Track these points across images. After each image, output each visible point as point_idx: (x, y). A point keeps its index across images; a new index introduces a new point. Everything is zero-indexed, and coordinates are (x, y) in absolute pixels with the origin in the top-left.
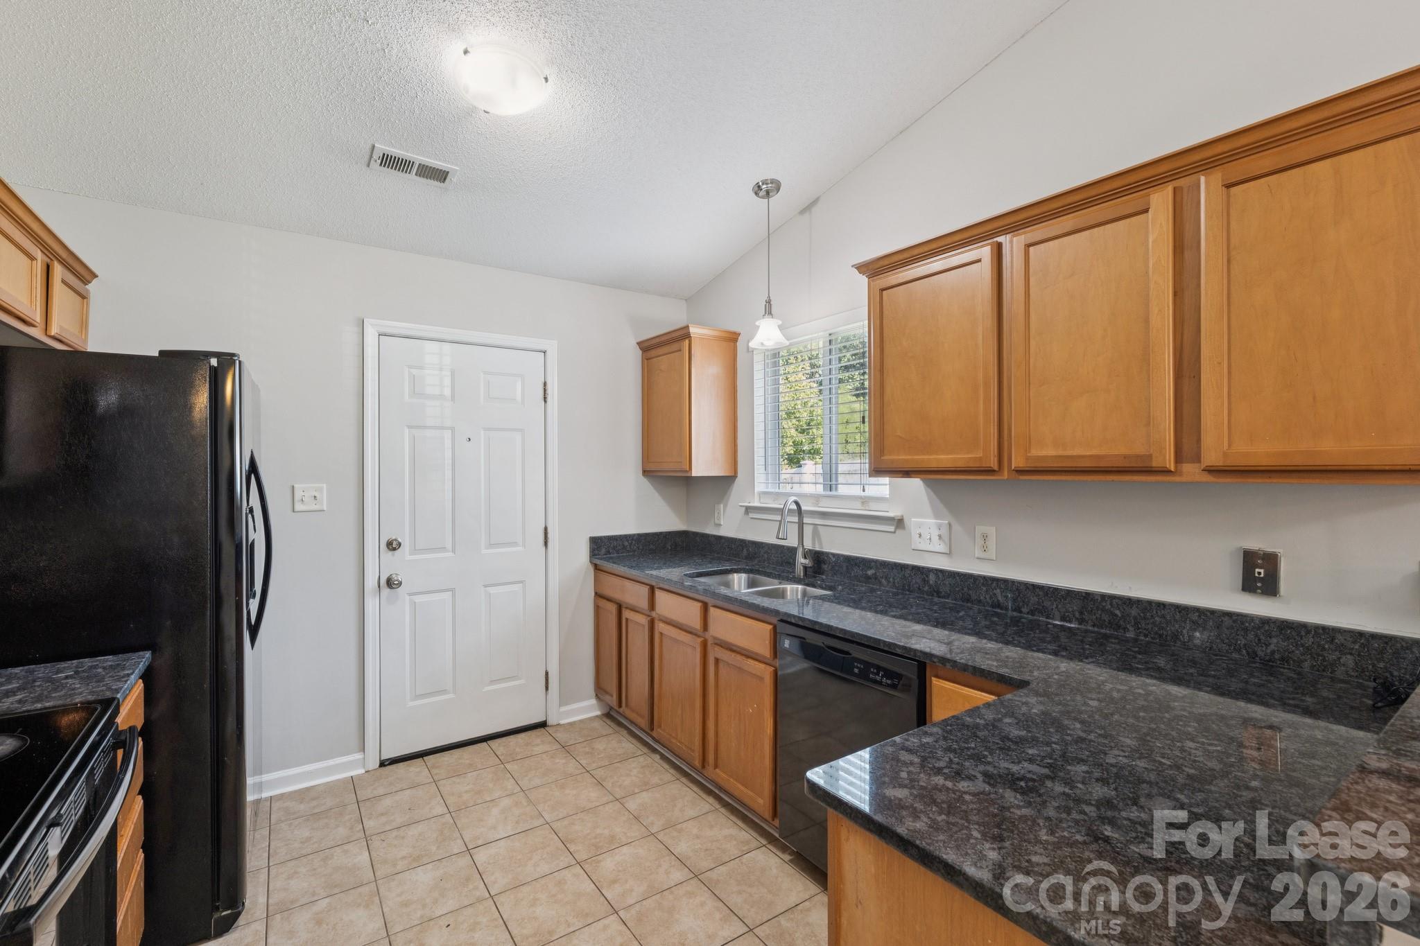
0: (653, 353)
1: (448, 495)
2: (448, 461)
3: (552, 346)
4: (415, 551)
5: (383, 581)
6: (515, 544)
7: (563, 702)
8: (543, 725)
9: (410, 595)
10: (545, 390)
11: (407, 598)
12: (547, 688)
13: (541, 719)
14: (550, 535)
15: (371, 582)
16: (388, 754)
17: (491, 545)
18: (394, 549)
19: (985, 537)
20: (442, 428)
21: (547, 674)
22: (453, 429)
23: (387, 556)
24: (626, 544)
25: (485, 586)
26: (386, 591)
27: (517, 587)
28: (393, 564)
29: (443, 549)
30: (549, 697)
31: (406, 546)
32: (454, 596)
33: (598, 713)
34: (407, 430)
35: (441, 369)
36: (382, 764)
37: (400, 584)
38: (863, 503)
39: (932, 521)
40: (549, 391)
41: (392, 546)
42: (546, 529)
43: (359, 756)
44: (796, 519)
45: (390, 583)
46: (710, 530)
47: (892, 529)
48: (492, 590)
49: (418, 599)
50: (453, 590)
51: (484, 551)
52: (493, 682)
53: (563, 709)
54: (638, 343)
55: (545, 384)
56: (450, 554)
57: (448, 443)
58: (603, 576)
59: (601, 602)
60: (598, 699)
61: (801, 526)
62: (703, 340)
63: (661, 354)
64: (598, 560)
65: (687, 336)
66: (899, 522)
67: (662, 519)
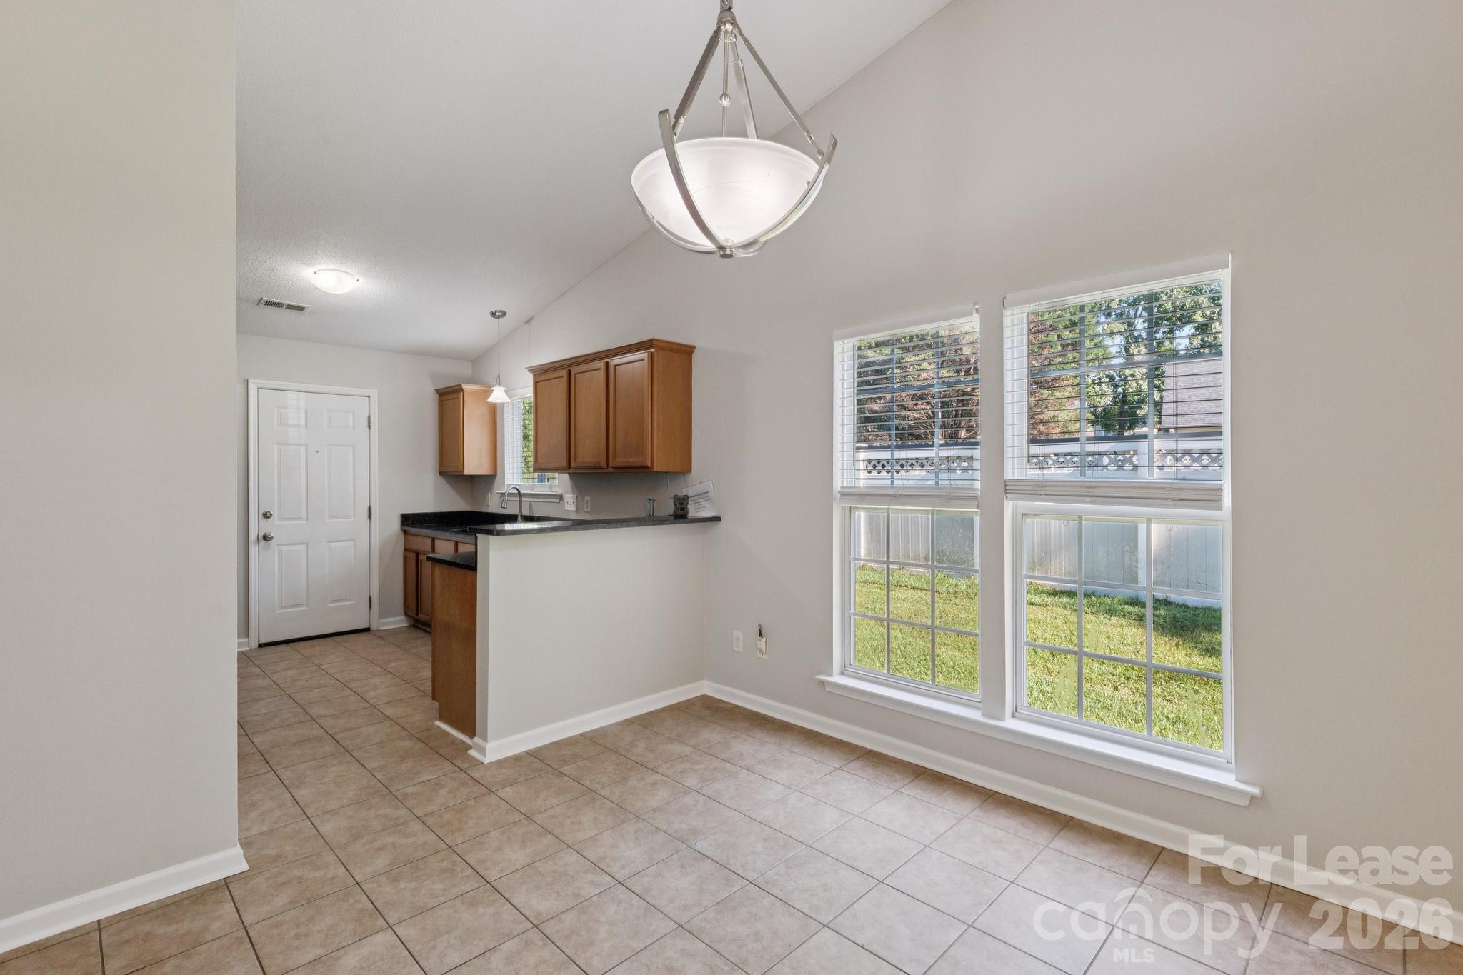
0: (445, 397)
1: (303, 486)
2: (303, 465)
3: (374, 394)
4: (281, 519)
5: (261, 536)
6: (349, 517)
7: (381, 616)
8: (367, 630)
9: (278, 545)
10: (369, 421)
11: (276, 547)
12: (370, 607)
13: (366, 626)
14: (373, 512)
15: (253, 537)
16: (262, 641)
17: (332, 517)
18: (268, 517)
19: (587, 501)
20: (300, 445)
21: (370, 598)
22: (306, 446)
23: (263, 521)
24: (427, 518)
25: (329, 542)
26: (262, 543)
27: (351, 544)
28: (267, 526)
29: (300, 518)
30: (372, 612)
31: (276, 515)
32: (307, 547)
33: (406, 625)
34: (276, 446)
35: (298, 409)
36: (261, 646)
37: (272, 538)
38: (550, 488)
39: (571, 496)
40: (372, 422)
41: (266, 516)
42: (370, 508)
43: (246, 640)
44: (518, 499)
45: (265, 538)
46: (484, 510)
47: (558, 501)
48: (333, 545)
49: (284, 548)
50: (306, 544)
51: (327, 520)
52: (333, 601)
53: (381, 621)
54: (436, 390)
55: (369, 417)
56: (305, 522)
57: (303, 453)
58: (410, 538)
59: (407, 554)
60: (407, 615)
61: (521, 502)
62: (472, 392)
63: (449, 398)
64: (406, 528)
65: (462, 390)
66: (561, 497)
67: (453, 503)
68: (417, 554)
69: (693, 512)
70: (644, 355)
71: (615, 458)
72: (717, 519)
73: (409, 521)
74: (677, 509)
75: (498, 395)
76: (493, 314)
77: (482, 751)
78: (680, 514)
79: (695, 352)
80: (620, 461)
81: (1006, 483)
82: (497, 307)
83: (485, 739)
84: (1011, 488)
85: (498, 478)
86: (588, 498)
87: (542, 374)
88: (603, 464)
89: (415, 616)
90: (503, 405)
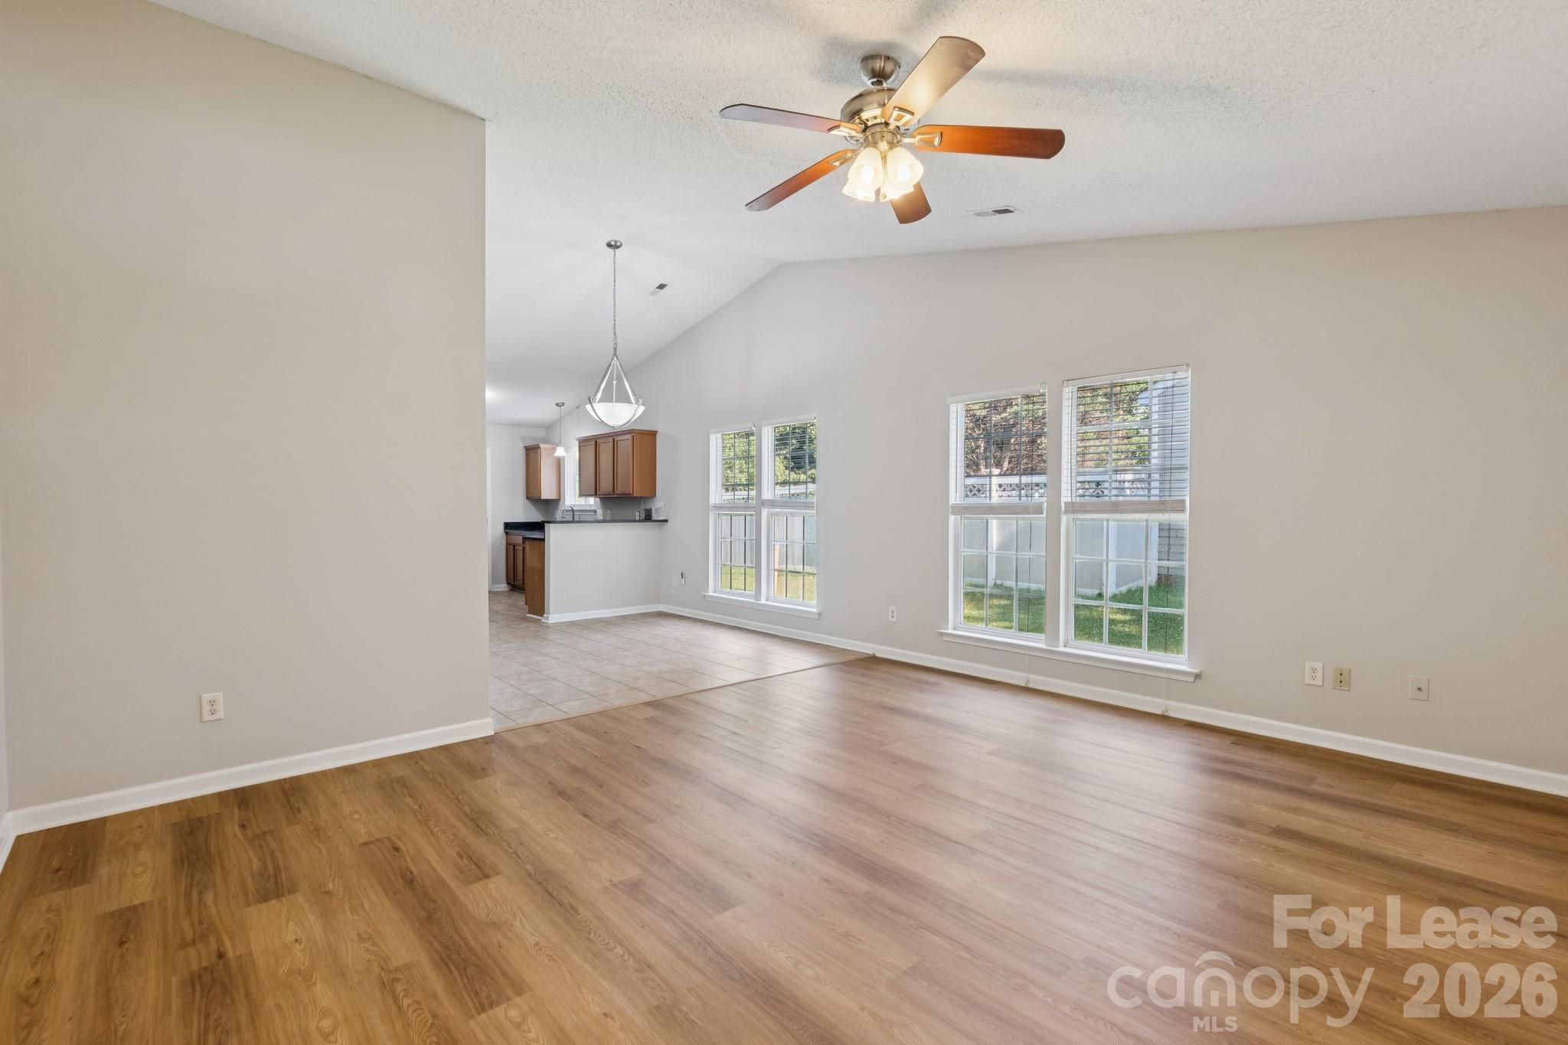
7: (493, 583)
19: (608, 514)
24: (519, 525)
33: (508, 588)
38: (588, 504)
39: (600, 508)
44: (572, 513)
47: (594, 514)
53: (494, 586)
54: (525, 447)
58: (510, 536)
59: (508, 546)
60: (508, 583)
61: (573, 515)
62: (545, 449)
63: (531, 452)
64: (507, 531)
65: (539, 447)
66: (595, 511)
67: (535, 516)
68: (514, 546)
69: (654, 517)
70: (629, 436)
71: (617, 489)
72: (667, 521)
73: (509, 527)
74: (646, 516)
75: (560, 452)
76: (557, 405)
77: (548, 619)
78: (648, 517)
79: (658, 434)
80: (619, 491)
81: (763, 501)
82: (560, 401)
83: (549, 614)
84: (765, 504)
85: (562, 500)
86: (609, 512)
87: (583, 442)
88: (612, 492)
89: (512, 583)
90: (564, 458)
